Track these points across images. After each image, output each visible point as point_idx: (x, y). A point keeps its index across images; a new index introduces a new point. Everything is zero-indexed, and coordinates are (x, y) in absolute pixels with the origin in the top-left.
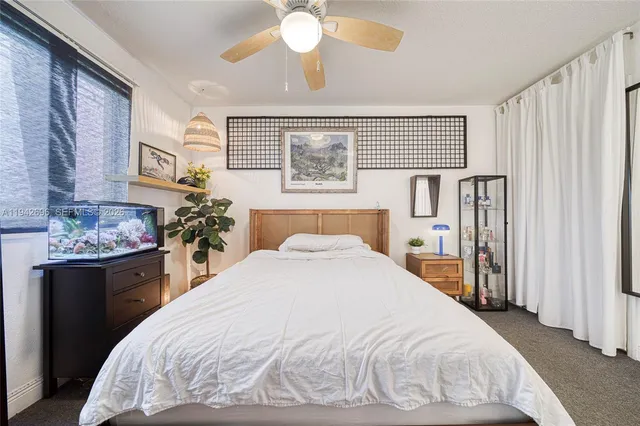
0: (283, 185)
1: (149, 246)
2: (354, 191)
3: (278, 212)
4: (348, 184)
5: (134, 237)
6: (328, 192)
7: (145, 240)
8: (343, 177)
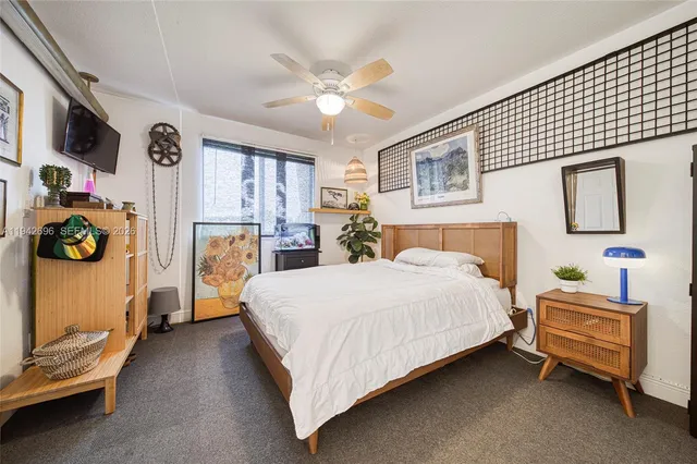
0: (412, 202)
1: (310, 247)
2: (479, 200)
3: (408, 227)
4: (471, 193)
5: (302, 241)
6: (449, 204)
7: (307, 243)
8: (465, 187)
